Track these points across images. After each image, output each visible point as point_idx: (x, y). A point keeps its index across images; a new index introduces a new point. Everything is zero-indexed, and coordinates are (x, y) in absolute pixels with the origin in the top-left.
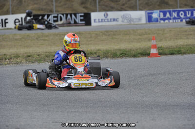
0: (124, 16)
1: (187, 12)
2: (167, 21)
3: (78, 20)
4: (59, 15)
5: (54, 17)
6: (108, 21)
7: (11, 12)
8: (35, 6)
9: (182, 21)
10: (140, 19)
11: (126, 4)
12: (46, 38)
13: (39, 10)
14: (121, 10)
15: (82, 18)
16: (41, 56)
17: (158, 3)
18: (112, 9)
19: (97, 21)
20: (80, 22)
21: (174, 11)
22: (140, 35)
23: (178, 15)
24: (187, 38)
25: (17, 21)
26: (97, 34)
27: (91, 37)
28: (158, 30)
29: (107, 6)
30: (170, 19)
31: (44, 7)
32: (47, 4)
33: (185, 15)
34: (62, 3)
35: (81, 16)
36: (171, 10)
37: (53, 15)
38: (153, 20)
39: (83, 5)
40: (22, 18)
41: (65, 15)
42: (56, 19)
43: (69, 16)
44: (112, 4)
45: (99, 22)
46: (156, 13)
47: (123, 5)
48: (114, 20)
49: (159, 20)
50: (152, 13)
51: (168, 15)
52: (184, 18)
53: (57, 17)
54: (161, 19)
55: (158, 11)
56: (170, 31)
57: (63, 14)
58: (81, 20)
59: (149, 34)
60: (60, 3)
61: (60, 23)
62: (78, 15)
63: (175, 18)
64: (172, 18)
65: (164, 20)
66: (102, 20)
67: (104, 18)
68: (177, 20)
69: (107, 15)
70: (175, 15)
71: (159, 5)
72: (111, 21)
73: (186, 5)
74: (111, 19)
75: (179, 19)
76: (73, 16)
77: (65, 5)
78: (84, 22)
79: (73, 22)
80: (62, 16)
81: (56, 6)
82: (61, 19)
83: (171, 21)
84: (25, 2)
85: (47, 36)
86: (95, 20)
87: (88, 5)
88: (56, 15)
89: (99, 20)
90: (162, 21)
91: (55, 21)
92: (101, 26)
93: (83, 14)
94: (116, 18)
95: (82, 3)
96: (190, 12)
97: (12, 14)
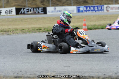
0: (65, 9)
1: (99, 7)
2: (88, 12)
3: (40, 11)
4: (30, 9)
5: (27, 9)
6: (56, 12)
7: (3, 7)
8: (16, 3)
9: (96, 12)
10: (73, 11)
11: (65, 2)
12: (26, 21)
13: (18, 6)
14: (63, 6)
15: (42, 10)
16: (30, 30)
17: (82, 2)
18: (57, 5)
19: (50, 12)
20: (41, 12)
21: (92, 6)
22: (77, 19)
23: (94, 9)
24: (105, 21)
25: (7, 12)
26: (53, 19)
27: (51, 20)
28: (87, 16)
29: (55, 4)
30: (90, 11)
31: (21, 4)
32: (22, 2)
33: (98, 9)
34: (31, 2)
35: (42, 9)
36: (90, 6)
37: (26, 9)
38: (80, 11)
39: (42, 3)
40: (9, 10)
41: (33, 9)
42: (28, 10)
43: (35, 9)
44: (58, 3)
45: (51, 12)
46: (82, 7)
47: (64, 3)
48: (60, 11)
49: (83, 11)
50: (80, 8)
51: (88, 9)
52: (97, 10)
53: (28, 9)
54: (85, 11)
55: (83, 6)
56: (94, 17)
57: (32, 8)
58: (42, 11)
59: (82, 18)
60: (30, 2)
61: (30, 13)
62: (40, 9)
63: (92, 10)
64: (90, 10)
65: (86, 11)
66: (53, 11)
67: (54, 10)
68: (93, 11)
69: (56, 8)
70: (92, 8)
71: (83, 3)
72: (57, 12)
73: (97, 3)
74: (58, 11)
75: (94, 10)
76: (37, 9)
77: (32, 3)
78: (43, 12)
79: (37, 12)
80: (31, 9)
81: (28, 4)
82: (31, 11)
83: (90, 12)
84: (10, 1)
85: (26, 19)
86: (49, 11)
87: (45, 3)
88: (28, 8)
89: (51, 11)
90: (85, 12)
91: (27, 12)
92: (53, 14)
93: (42, 8)
94: (60, 10)
95: (42, 2)
96: (100, 7)
97: (4, 8)
